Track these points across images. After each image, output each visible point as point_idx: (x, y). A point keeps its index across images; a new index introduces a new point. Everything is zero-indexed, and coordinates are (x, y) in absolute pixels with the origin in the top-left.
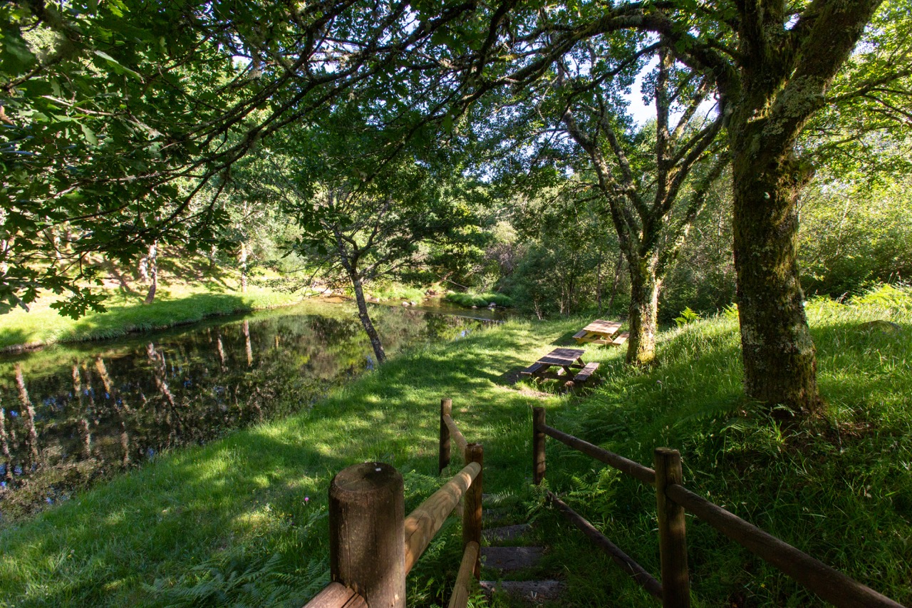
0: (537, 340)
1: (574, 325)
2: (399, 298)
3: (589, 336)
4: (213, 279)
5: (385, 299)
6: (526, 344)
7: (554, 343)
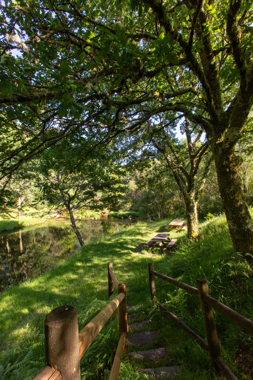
0: (150, 231)
1: (164, 223)
2: (90, 216)
3: (171, 227)
4: (5, 214)
5: (84, 217)
6: (146, 233)
7: (157, 231)
